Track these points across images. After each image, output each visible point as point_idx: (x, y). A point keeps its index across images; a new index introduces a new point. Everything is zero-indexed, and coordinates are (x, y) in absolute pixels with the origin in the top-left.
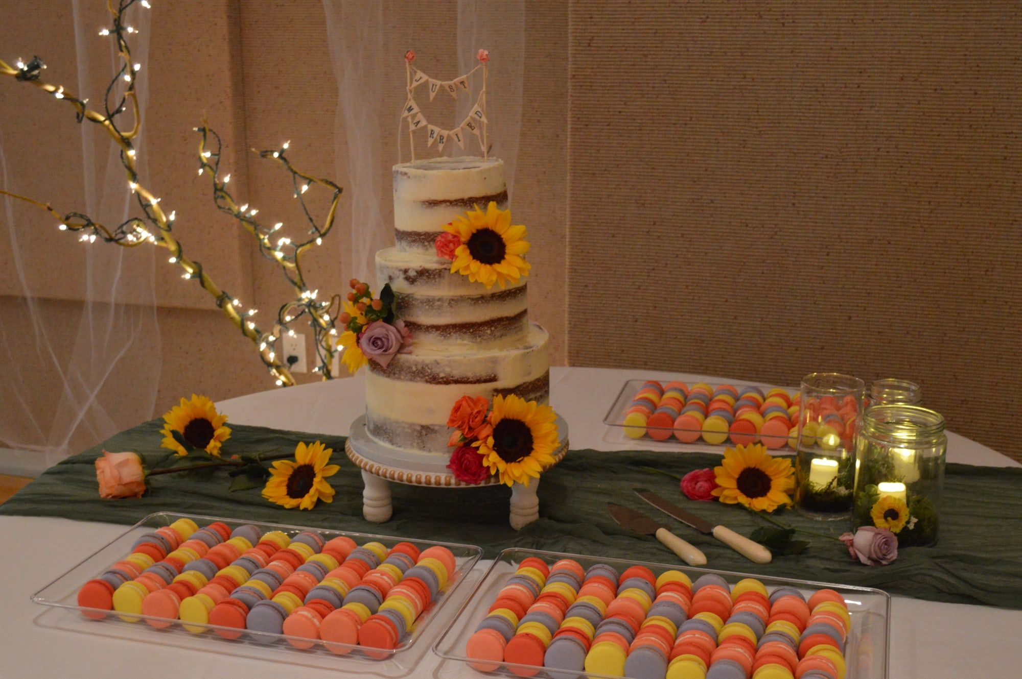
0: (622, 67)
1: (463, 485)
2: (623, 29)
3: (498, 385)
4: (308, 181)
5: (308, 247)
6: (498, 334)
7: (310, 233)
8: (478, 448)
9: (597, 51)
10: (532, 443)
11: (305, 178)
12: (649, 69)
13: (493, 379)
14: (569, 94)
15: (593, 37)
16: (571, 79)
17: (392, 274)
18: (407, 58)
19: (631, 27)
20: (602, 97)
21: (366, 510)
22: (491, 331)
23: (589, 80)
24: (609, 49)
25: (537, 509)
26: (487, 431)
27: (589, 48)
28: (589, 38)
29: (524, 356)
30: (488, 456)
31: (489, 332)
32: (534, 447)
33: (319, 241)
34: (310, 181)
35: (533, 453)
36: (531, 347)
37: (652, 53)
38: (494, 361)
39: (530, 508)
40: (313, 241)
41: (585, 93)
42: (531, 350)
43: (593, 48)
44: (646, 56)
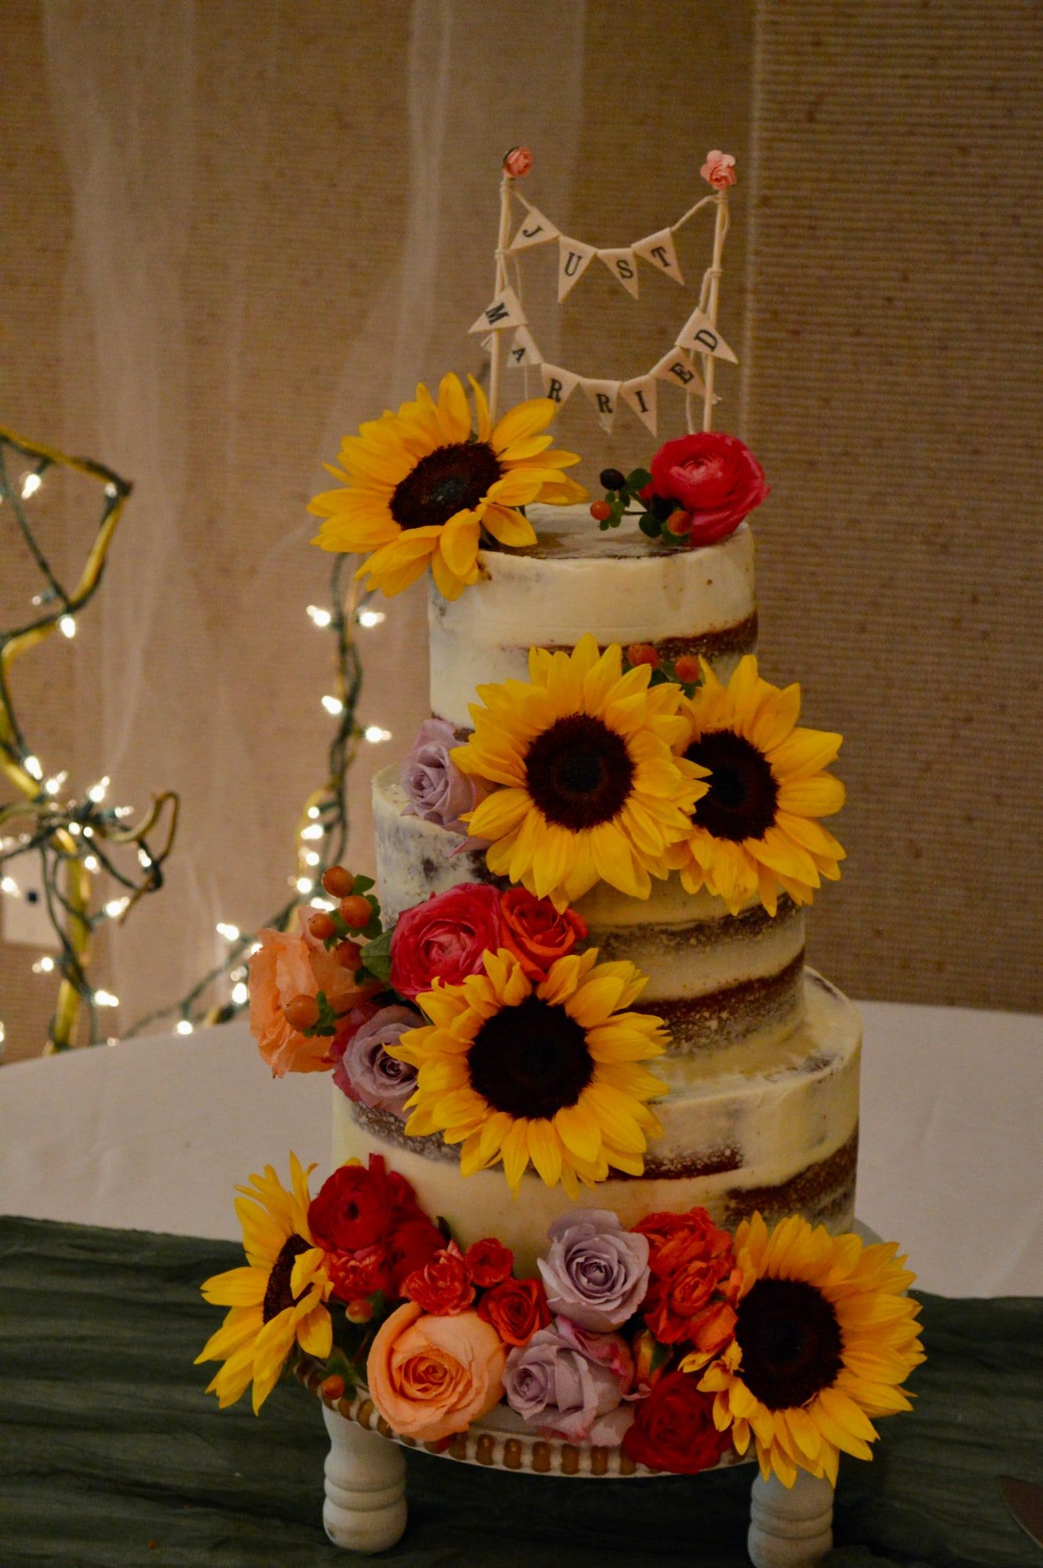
0: (899, 178)
1: (642, 1472)
2: (905, 77)
3: (742, 1178)
4: (36, 463)
5: (32, 639)
6: (737, 1028)
7: (37, 600)
8: (699, 1375)
9: (832, 133)
10: (839, 1347)
11: (31, 454)
12: (973, 185)
13: (728, 1163)
14: (751, 248)
15: (821, 95)
16: (757, 206)
17: (433, 857)
18: (509, 167)
19: (928, 72)
20: (843, 258)
21: (333, 1515)
22: (720, 1019)
23: (806, 212)
24: (864, 128)
25: (828, 1518)
26: (721, 1327)
27: (807, 126)
28: (812, 98)
29: (814, 1089)
30: (725, 1396)
31: (713, 1024)
32: (845, 1359)
33: (68, 626)
34: (43, 463)
35: (843, 1378)
36: (826, 1063)
37: (982, 142)
38: (734, 1112)
39: (813, 1518)
40: (47, 623)
41: (795, 246)
42: (827, 1071)
43: (819, 127)
44: (964, 150)
